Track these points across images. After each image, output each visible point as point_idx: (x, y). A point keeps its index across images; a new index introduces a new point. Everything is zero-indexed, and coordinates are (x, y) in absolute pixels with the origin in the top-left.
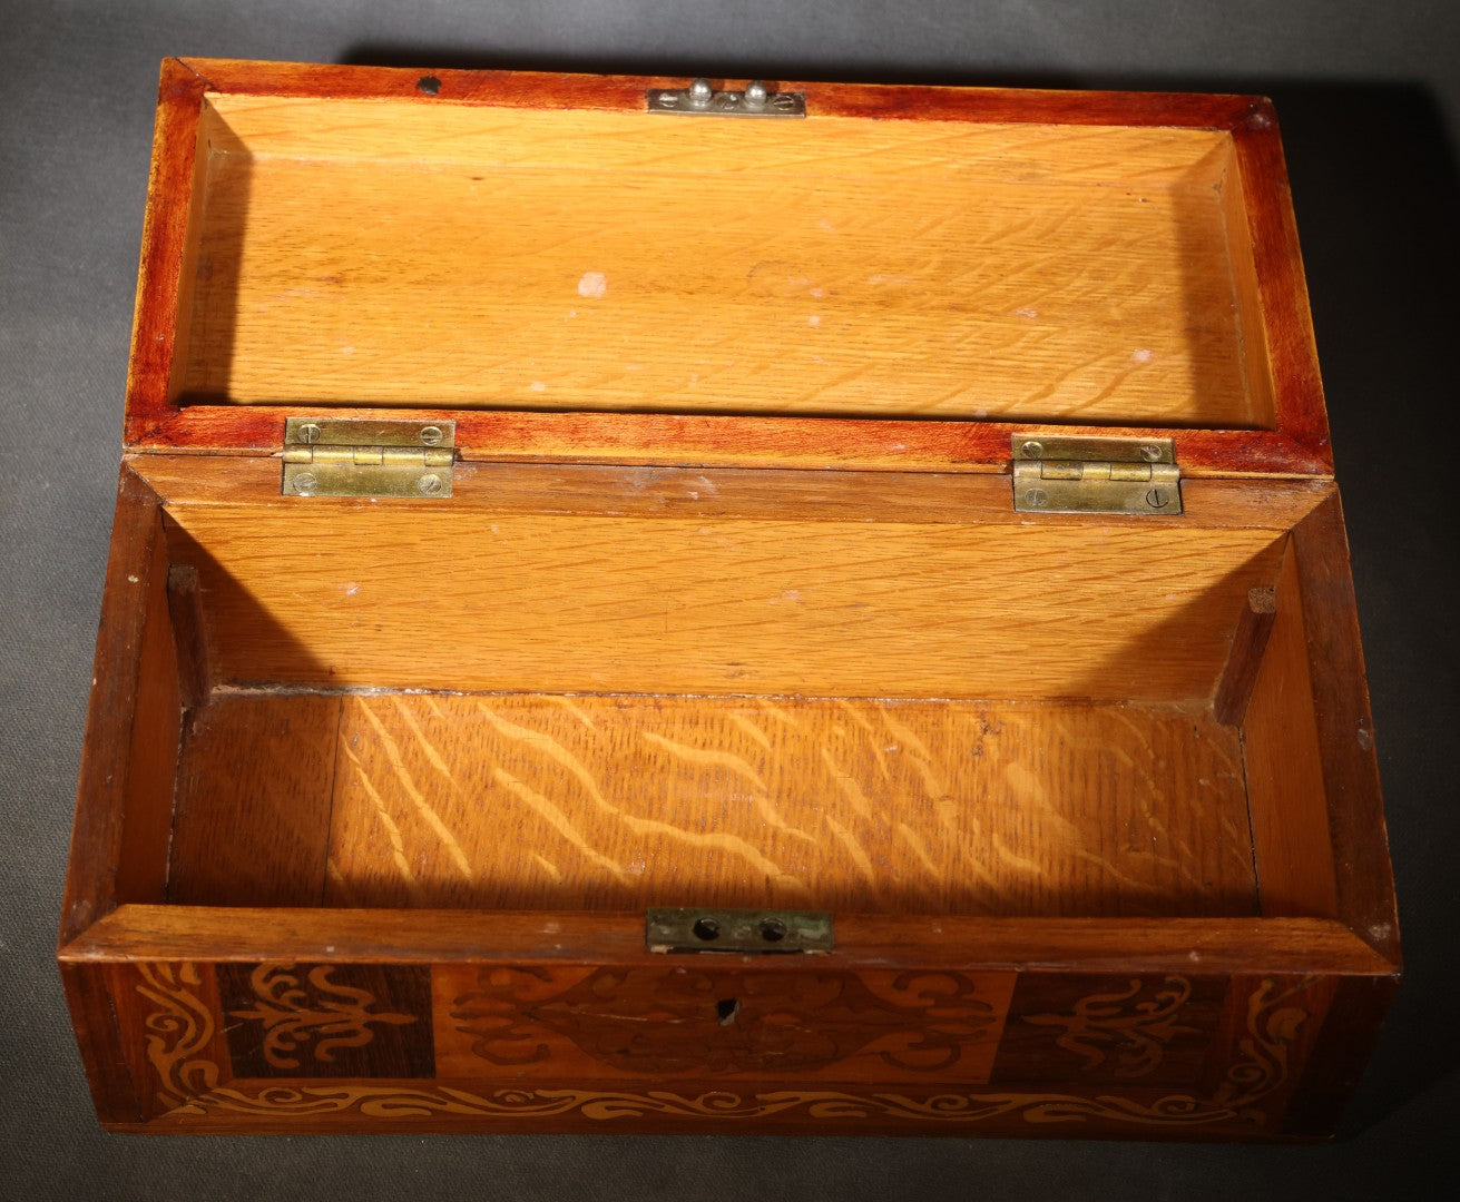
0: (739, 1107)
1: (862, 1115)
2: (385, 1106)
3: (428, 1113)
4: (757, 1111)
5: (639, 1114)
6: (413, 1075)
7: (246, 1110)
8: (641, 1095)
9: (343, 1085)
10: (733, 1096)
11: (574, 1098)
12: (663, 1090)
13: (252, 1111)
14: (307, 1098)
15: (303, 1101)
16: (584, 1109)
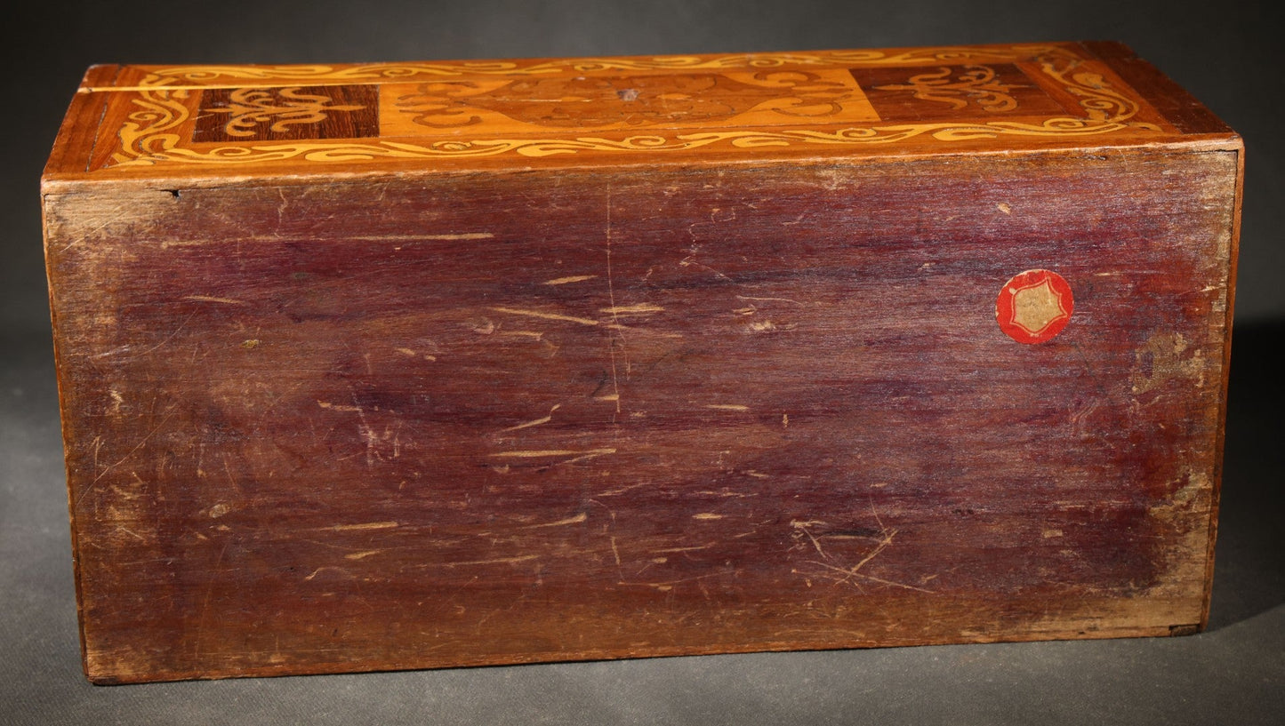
0: (664, 144)
1: (786, 144)
2: (328, 155)
3: (371, 158)
4: (684, 146)
5: (574, 152)
6: (358, 136)
7: (195, 161)
8: (571, 140)
9: (294, 143)
10: (657, 137)
11: (509, 145)
12: (590, 137)
13: (198, 161)
14: (254, 152)
15: (251, 154)
16: (519, 151)
